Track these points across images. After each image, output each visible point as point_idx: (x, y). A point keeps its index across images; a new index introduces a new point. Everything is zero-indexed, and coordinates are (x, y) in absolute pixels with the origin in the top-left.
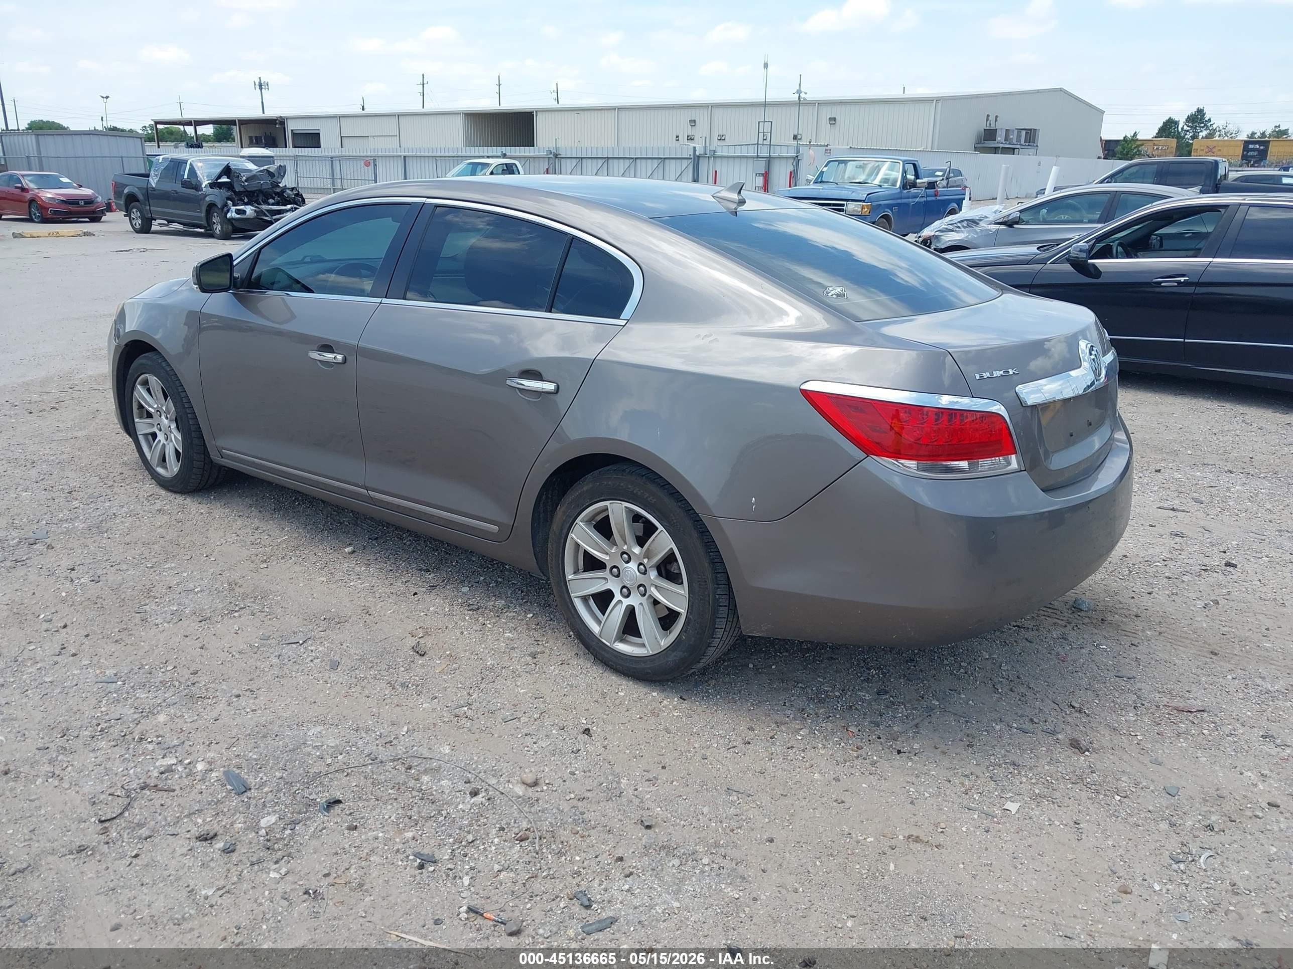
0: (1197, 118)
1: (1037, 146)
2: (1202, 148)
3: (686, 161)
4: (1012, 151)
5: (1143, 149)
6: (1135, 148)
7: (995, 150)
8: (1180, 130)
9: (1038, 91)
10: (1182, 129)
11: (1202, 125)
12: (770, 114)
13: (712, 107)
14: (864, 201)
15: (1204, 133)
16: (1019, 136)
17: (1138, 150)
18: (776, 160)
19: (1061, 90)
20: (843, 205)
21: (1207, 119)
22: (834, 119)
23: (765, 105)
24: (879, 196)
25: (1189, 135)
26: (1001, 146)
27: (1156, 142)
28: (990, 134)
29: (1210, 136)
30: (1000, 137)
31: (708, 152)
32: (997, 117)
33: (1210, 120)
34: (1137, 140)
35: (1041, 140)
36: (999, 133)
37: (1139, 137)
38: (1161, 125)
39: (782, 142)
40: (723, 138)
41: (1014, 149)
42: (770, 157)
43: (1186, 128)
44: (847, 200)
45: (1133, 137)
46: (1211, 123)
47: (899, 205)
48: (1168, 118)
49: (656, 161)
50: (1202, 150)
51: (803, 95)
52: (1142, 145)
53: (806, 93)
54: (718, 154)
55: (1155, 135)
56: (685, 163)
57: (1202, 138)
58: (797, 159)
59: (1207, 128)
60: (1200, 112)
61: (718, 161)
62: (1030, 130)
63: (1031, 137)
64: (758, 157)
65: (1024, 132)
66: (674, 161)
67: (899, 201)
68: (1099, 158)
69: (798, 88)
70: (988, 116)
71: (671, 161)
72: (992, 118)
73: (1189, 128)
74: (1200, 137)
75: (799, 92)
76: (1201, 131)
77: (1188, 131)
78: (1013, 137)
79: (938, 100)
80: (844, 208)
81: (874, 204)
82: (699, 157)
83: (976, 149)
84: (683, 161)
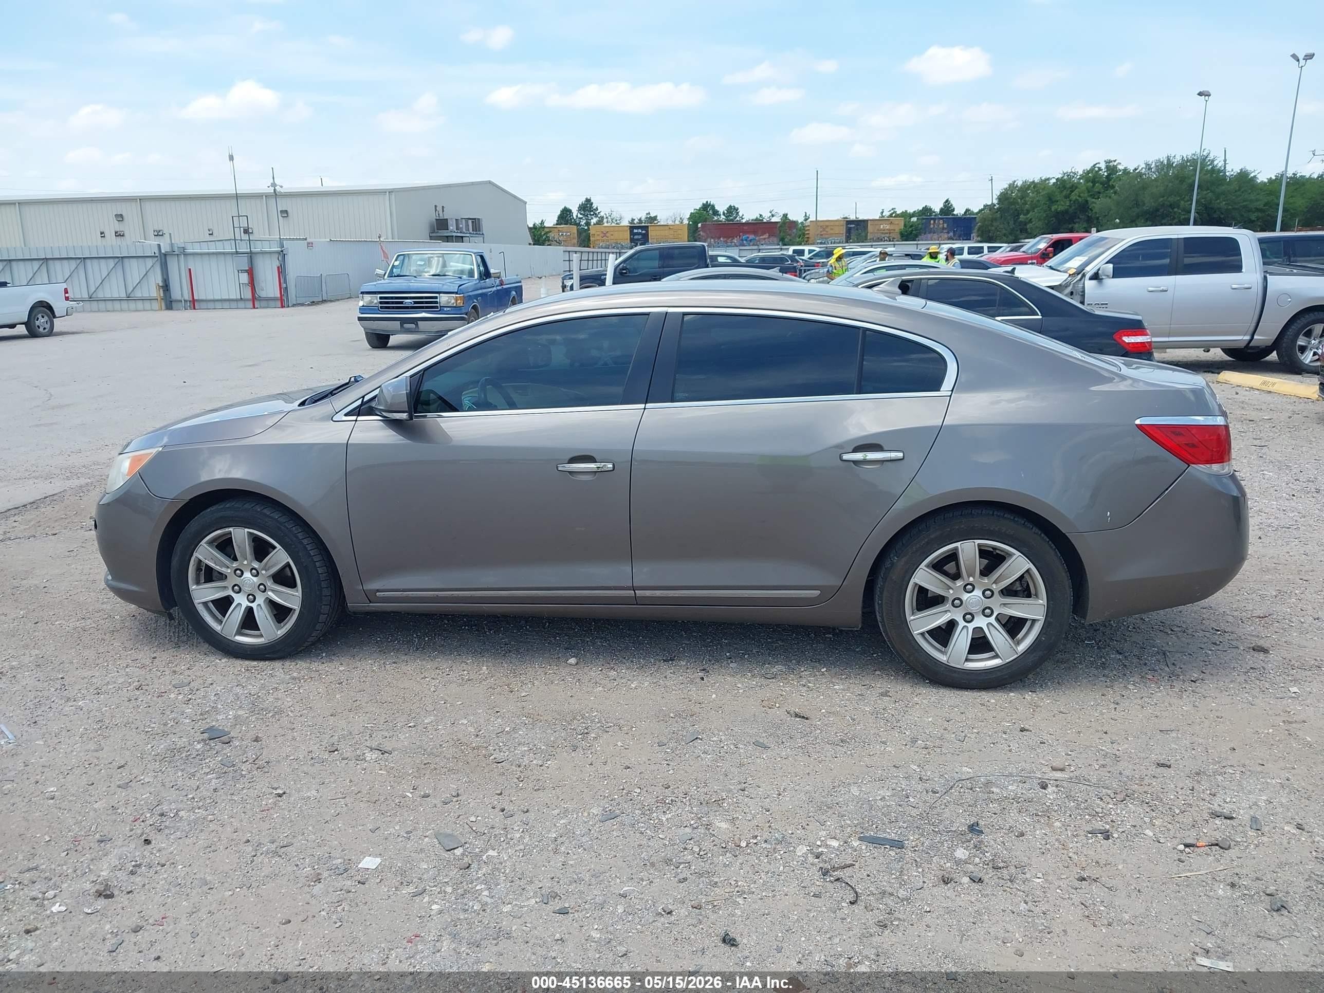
0: (587, 207)
1: (483, 234)
2: (598, 233)
3: (150, 259)
4: (460, 239)
5: (551, 235)
6: (544, 235)
7: (448, 239)
8: (575, 218)
9: (473, 184)
10: (577, 216)
11: (592, 213)
12: (245, 207)
13: (142, 200)
14: (457, 293)
15: (594, 220)
16: (467, 225)
17: (547, 237)
18: (258, 255)
19: (490, 182)
20: (436, 298)
21: (594, 208)
22: (286, 212)
23: (237, 197)
24: (467, 288)
25: (583, 222)
26: (454, 234)
27: (560, 229)
28: (442, 224)
29: (600, 222)
30: (452, 227)
31: (176, 249)
32: (443, 207)
33: (597, 209)
34: (545, 227)
35: (485, 227)
36: (450, 222)
37: (546, 225)
38: (559, 213)
39: (262, 237)
40: (160, 233)
41: (462, 237)
42: (251, 252)
43: (580, 216)
44: (439, 293)
45: (541, 224)
46: (599, 211)
47: (481, 295)
48: (563, 207)
49: (111, 260)
50: (598, 235)
51: (278, 188)
52: (551, 232)
53: (281, 187)
54: (189, 251)
55: (556, 222)
56: (149, 262)
57: (594, 224)
58: (282, 254)
59: (596, 216)
60: (588, 201)
61: (190, 258)
62: (475, 219)
63: (476, 225)
64: (237, 253)
65: (470, 221)
66: (135, 260)
67: (480, 292)
68: (530, 244)
69: (272, 181)
70: (436, 206)
71: (131, 260)
72: (439, 209)
73: (581, 216)
74: (592, 224)
75: (274, 185)
76: (592, 218)
77: (581, 218)
78: (462, 225)
79: (391, 192)
80: (438, 300)
81: (466, 295)
82: (165, 255)
83: (431, 238)
84: (147, 259)
